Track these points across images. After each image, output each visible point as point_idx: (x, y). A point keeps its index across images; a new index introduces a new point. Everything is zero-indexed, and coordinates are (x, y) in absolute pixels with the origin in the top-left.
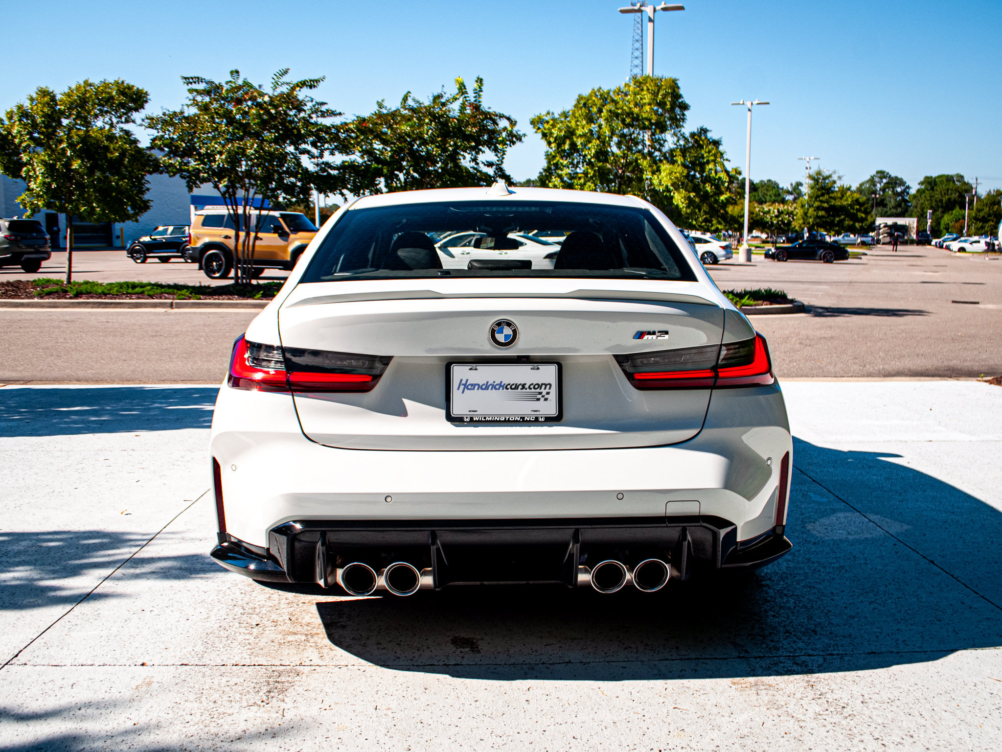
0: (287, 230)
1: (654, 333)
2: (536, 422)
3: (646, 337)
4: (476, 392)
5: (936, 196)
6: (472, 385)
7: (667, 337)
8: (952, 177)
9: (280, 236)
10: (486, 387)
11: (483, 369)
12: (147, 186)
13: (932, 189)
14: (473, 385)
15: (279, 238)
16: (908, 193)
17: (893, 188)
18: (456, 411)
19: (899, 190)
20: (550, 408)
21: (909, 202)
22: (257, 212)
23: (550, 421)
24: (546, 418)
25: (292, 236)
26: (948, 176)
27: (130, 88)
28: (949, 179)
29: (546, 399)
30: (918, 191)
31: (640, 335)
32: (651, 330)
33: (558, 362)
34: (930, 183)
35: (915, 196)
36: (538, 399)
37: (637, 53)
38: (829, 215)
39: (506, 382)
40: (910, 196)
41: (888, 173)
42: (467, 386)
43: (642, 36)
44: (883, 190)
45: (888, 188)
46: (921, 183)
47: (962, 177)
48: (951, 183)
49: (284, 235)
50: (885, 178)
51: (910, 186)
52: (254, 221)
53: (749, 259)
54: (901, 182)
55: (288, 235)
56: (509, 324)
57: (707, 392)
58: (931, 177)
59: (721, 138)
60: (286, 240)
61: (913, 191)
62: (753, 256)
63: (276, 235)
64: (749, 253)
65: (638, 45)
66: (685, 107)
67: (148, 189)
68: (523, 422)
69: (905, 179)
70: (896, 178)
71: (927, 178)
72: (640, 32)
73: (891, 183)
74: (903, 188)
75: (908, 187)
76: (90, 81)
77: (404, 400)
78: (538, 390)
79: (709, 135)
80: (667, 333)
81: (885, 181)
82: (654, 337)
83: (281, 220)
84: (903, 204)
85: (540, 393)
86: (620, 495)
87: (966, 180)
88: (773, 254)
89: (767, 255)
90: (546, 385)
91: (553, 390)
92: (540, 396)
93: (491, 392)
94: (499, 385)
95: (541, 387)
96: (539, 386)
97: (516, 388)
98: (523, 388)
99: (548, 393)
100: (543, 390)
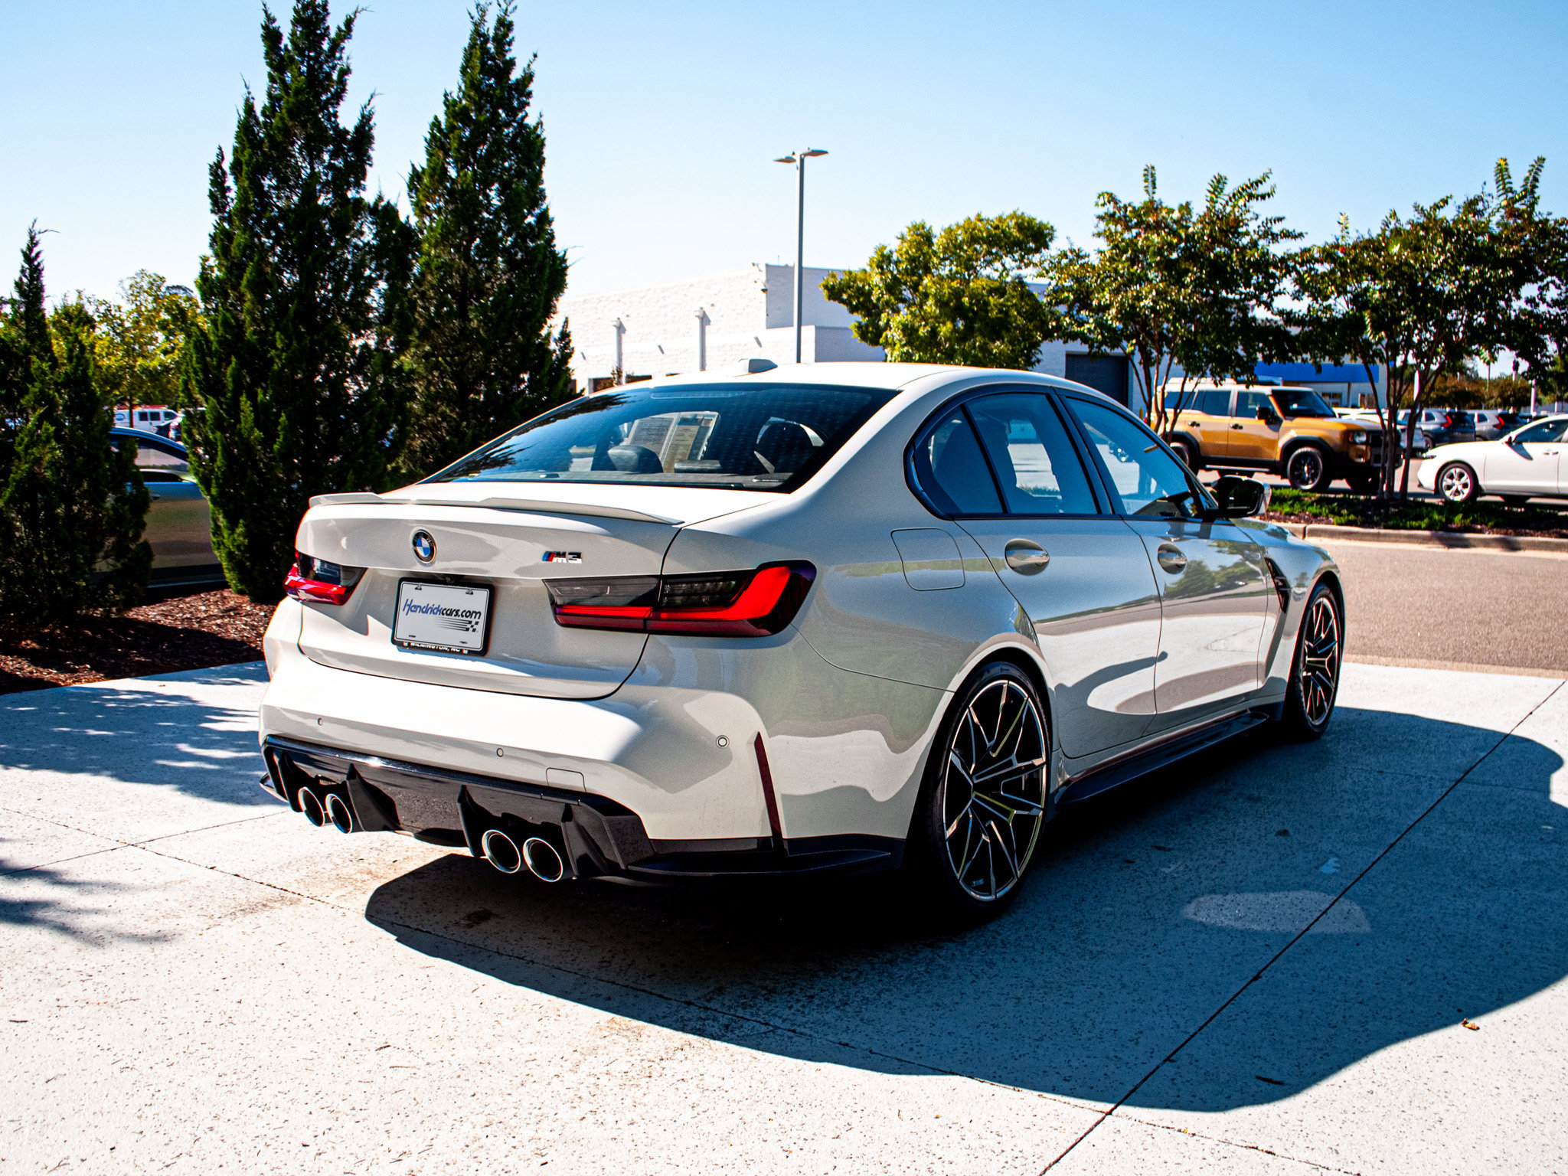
0: (1279, 414)
1: (563, 555)
2: (459, 654)
3: (555, 560)
4: (418, 615)
7: (579, 561)
9: (1268, 423)
10: (426, 610)
12: (1039, 356)
14: (416, 607)
15: (1266, 427)
18: (401, 635)
20: (475, 641)
22: (1242, 388)
23: (473, 654)
24: (469, 652)
25: (1286, 423)
27: (1031, 221)
29: (474, 630)
31: (549, 556)
32: (562, 551)
33: (490, 586)
36: (468, 629)
42: (412, 608)
49: (1273, 421)
52: (1233, 401)
55: (1280, 422)
56: (426, 536)
57: (641, 637)
60: (1277, 430)
63: (1262, 422)
67: (1038, 361)
68: (449, 653)
76: (983, 216)
80: (578, 555)
82: (564, 560)
83: (1271, 399)
85: (470, 622)
86: (499, 752)
90: (476, 613)
91: (482, 621)
92: (469, 626)
93: (430, 616)
94: (437, 608)
95: (471, 615)
96: (470, 614)
97: (451, 614)
98: (457, 615)
99: (477, 623)
100: (472, 619)
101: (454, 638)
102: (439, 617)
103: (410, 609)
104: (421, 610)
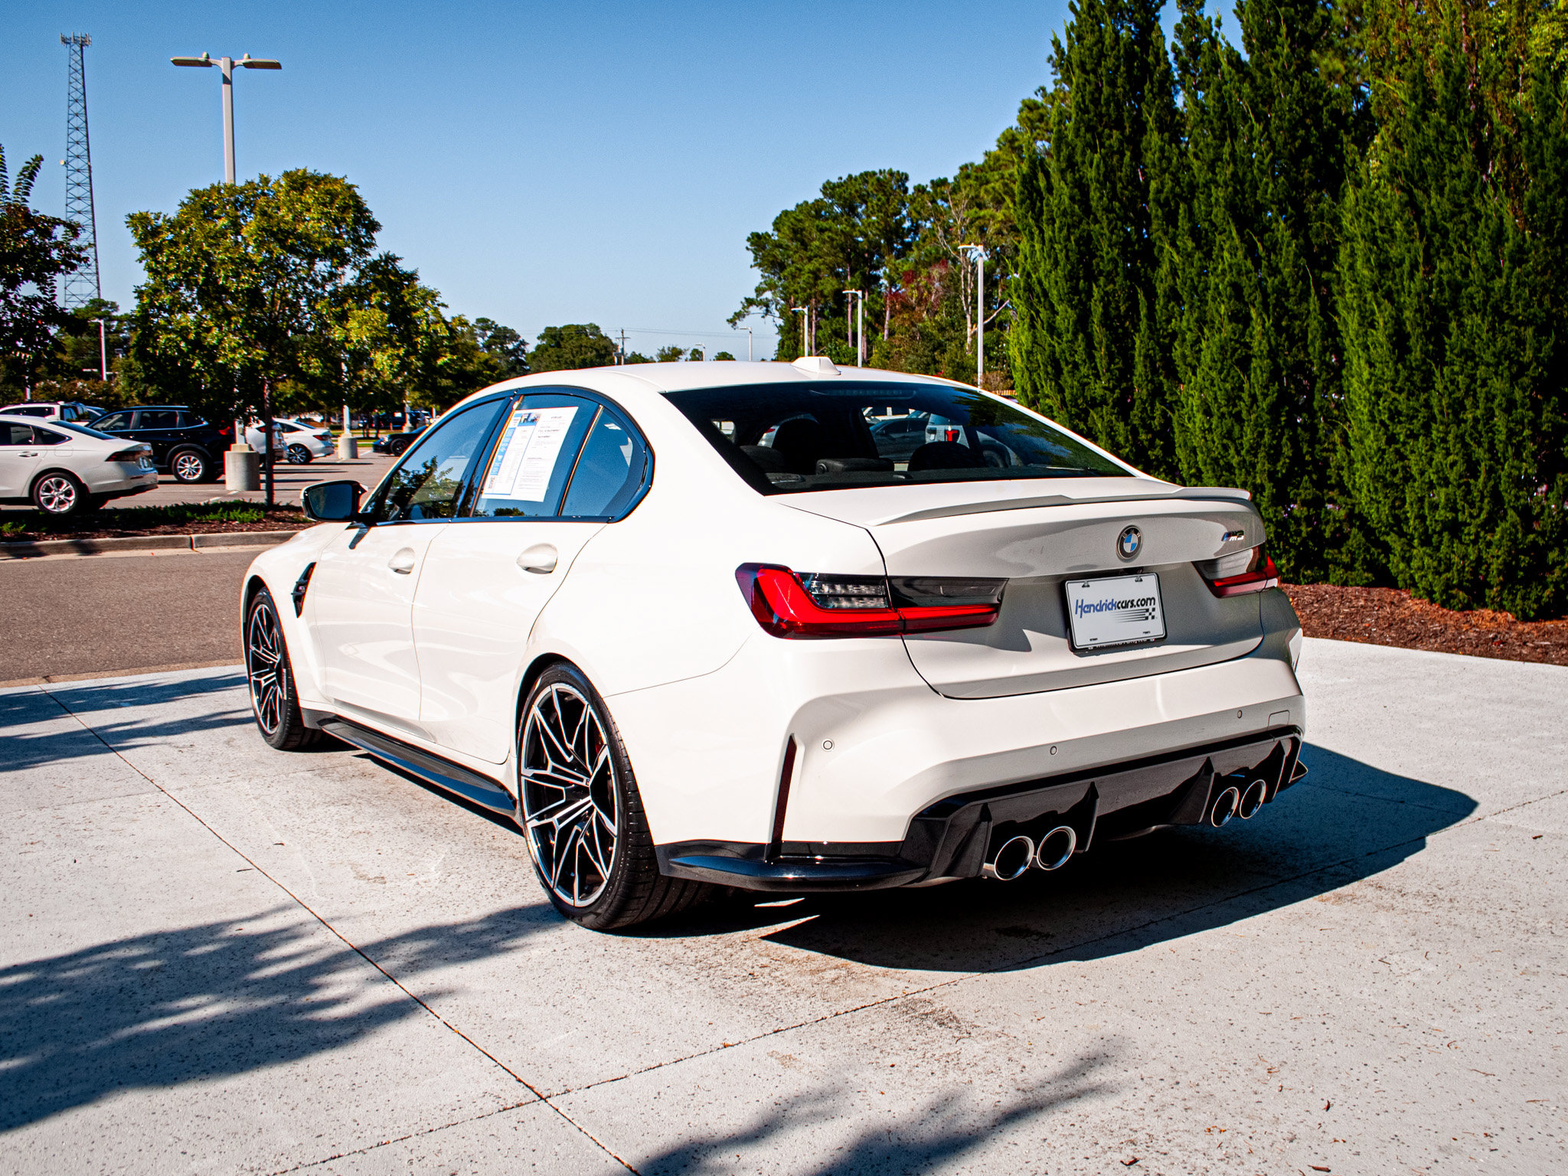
1: (1235, 534)
3: (1230, 538)
4: (1093, 615)
5: (566, 356)
6: (1087, 606)
8: (584, 327)
10: (1100, 607)
11: (1095, 584)
13: (558, 345)
16: (523, 352)
17: (502, 344)
18: (1080, 641)
19: (510, 347)
20: (1157, 628)
21: (526, 364)
23: (1159, 642)
24: (1156, 639)
26: (578, 326)
28: (580, 330)
29: (1153, 617)
30: (538, 348)
31: (1227, 537)
32: (1234, 531)
33: (1155, 572)
34: (553, 337)
35: (534, 356)
36: (1147, 618)
37: (78, 122)
38: (459, 386)
39: (1116, 600)
40: (527, 354)
41: (493, 322)
42: (1085, 609)
43: (84, 94)
44: (488, 346)
45: (495, 344)
46: (541, 337)
47: (597, 328)
48: (583, 336)
50: (489, 329)
51: (526, 341)
53: (354, 455)
54: (514, 337)
57: (1256, 596)
58: (555, 328)
59: (417, 270)
61: (530, 349)
62: (360, 450)
64: (353, 444)
65: (77, 108)
66: (373, 226)
68: (1136, 644)
69: (518, 332)
70: (505, 328)
71: (548, 329)
72: (80, 86)
73: (499, 337)
74: (516, 344)
75: (523, 343)
77: (1025, 631)
78: (1145, 607)
79: (399, 264)
81: (489, 333)
82: (1235, 538)
84: (518, 367)
85: (1147, 610)
87: (603, 334)
88: (388, 445)
89: (377, 448)
90: (1150, 599)
91: (1157, 606)
92: (1147, 614)
93: (1106, 614)
94: (1111, 603)
95: (1146, 603)
96: (1145, 601)
97: (1126, 606)
98: (1132, 606)
99: (1154, 610)
100: (1148, 607)
101: (1135, 630)
102: (1115, 611)
103: (1083, 610)
104: (1095, 609)
